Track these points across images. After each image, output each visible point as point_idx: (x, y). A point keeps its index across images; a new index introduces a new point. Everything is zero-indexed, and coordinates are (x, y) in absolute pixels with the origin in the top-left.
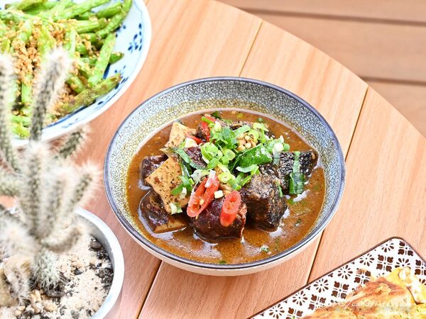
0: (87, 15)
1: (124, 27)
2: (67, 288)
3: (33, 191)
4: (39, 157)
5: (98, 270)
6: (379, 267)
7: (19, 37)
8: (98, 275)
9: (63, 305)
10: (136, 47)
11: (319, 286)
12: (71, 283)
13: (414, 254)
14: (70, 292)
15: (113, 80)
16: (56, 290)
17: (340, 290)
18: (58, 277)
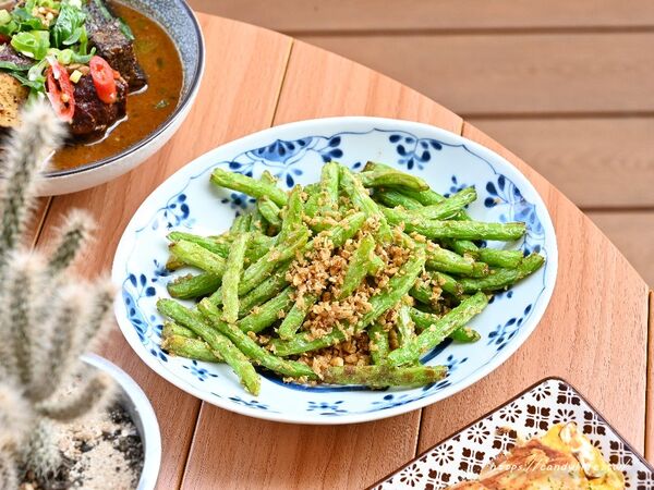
0: (465, 245)
1: (509, 296)
7: (331, 233)
10: (500, 340)
15: (429, 373)
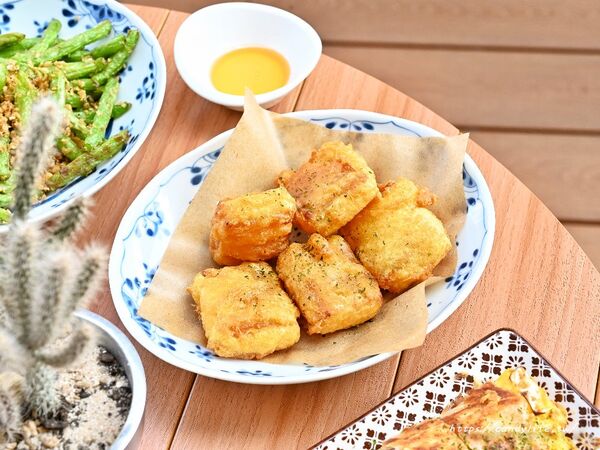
0: (78, 54)
1: (130, 69)
2: (71, 416)
3: (22, 285)
4: (28, 239)
5: (111, 391)
6: (485, 369)
8: (112, 397)
9: (66, 439)
10: (148, 95)
11: (406, 399)
12: (76, 409)
13: (529, 349)
14: (75, 421)
15: (119, 139)
16: (56, 419)
17: (434, 403)
18: (59, 401)
